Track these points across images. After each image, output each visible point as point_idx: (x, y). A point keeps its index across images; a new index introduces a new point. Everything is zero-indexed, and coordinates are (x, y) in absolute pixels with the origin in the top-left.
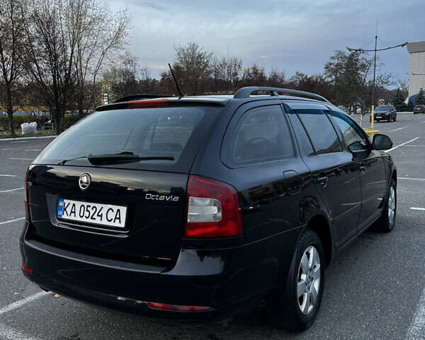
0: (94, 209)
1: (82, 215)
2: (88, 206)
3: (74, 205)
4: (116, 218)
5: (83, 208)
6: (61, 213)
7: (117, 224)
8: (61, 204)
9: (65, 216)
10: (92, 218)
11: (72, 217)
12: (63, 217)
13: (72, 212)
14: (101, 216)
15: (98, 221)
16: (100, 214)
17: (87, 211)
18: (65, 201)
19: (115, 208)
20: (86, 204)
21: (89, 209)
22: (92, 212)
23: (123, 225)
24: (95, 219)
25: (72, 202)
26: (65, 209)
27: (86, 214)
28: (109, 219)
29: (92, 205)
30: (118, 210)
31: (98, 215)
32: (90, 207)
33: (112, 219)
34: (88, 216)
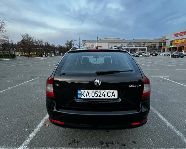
0: (100, 93)
1: (93, 95)
2: (96, 92)
3: (88, 92)
4: (112, 95)
5: (93, 93)
6: (80, 96)
7: (113, 97)
8: (79, 92)
9: (83, 97)
10: (99, 96)
11: (88, 97)
12: (82, 98)
13: (87, 95)
14: (104, 95)
15: (103, 97)
16: (104, 94)
17: (96, 94)
18: (82, 91)
19: (111, 91)
20: (95, 91)
21: (97, 93)
22: (99, 94)
23: (116, 97)
24: (101, 97)
25: (86, 91)
26: (82, 94)
27: (96, 95)
29: (98, 91)
30: (113, 92)
31: (102, 95)
32: (97, 92)
33: (110, 96)
34: (97, 96)
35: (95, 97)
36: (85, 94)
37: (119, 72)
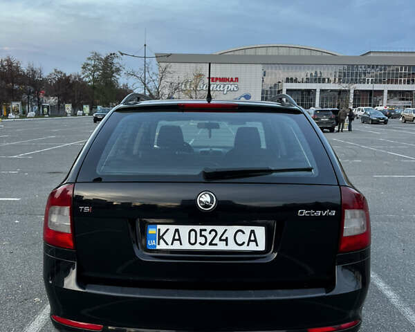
0: (213, 233)
1: (193, 241)
2: (201, 230)
3: (177, 230)
4: (250, 240)
5: (193, 233)
6: (154, 243)
7: (252, 247)
8: (151, 231)
9: (162, 246)
10: (211, 244)
11: (177, 246)
12: (158, 247)
13: (174, 239)
14: (226, 240)
15: (221, 246)
16: (224, 238)
17: (201, 235)
18: (159, 226)
19: (247, 229)
20: (198, 228)
21: (203, 233)
22: (210, 238)
23: (262, 247)
24: (216, 245)
25: (172, 228)
26: (161, 237)
27: (203, 240)
28: (240, 243)
29: (209, 228)
30: (253, 232)
31: (220, 240)
32: (205, 230)
33: (244, 243)
34: (203, 242)
35: (197, 247)
36: (168, 237)
37: (271, 171)
